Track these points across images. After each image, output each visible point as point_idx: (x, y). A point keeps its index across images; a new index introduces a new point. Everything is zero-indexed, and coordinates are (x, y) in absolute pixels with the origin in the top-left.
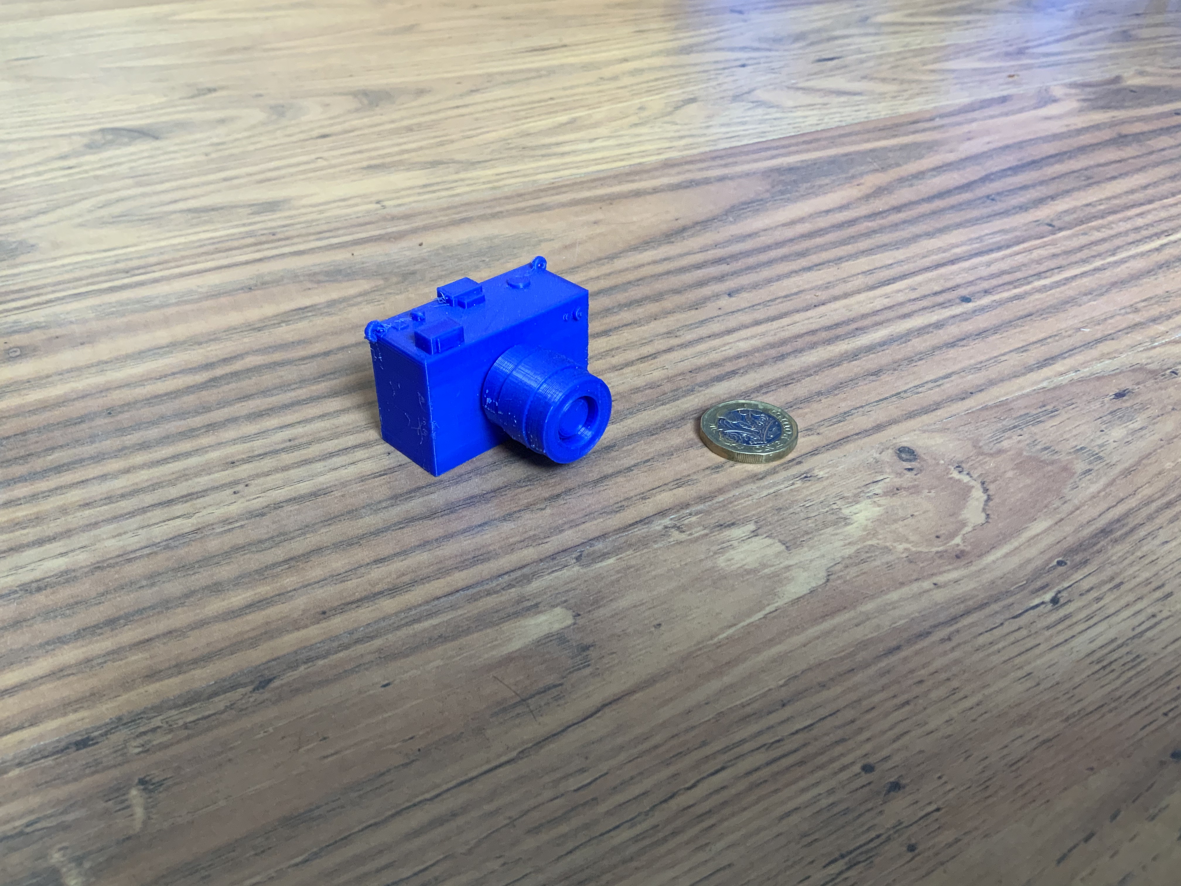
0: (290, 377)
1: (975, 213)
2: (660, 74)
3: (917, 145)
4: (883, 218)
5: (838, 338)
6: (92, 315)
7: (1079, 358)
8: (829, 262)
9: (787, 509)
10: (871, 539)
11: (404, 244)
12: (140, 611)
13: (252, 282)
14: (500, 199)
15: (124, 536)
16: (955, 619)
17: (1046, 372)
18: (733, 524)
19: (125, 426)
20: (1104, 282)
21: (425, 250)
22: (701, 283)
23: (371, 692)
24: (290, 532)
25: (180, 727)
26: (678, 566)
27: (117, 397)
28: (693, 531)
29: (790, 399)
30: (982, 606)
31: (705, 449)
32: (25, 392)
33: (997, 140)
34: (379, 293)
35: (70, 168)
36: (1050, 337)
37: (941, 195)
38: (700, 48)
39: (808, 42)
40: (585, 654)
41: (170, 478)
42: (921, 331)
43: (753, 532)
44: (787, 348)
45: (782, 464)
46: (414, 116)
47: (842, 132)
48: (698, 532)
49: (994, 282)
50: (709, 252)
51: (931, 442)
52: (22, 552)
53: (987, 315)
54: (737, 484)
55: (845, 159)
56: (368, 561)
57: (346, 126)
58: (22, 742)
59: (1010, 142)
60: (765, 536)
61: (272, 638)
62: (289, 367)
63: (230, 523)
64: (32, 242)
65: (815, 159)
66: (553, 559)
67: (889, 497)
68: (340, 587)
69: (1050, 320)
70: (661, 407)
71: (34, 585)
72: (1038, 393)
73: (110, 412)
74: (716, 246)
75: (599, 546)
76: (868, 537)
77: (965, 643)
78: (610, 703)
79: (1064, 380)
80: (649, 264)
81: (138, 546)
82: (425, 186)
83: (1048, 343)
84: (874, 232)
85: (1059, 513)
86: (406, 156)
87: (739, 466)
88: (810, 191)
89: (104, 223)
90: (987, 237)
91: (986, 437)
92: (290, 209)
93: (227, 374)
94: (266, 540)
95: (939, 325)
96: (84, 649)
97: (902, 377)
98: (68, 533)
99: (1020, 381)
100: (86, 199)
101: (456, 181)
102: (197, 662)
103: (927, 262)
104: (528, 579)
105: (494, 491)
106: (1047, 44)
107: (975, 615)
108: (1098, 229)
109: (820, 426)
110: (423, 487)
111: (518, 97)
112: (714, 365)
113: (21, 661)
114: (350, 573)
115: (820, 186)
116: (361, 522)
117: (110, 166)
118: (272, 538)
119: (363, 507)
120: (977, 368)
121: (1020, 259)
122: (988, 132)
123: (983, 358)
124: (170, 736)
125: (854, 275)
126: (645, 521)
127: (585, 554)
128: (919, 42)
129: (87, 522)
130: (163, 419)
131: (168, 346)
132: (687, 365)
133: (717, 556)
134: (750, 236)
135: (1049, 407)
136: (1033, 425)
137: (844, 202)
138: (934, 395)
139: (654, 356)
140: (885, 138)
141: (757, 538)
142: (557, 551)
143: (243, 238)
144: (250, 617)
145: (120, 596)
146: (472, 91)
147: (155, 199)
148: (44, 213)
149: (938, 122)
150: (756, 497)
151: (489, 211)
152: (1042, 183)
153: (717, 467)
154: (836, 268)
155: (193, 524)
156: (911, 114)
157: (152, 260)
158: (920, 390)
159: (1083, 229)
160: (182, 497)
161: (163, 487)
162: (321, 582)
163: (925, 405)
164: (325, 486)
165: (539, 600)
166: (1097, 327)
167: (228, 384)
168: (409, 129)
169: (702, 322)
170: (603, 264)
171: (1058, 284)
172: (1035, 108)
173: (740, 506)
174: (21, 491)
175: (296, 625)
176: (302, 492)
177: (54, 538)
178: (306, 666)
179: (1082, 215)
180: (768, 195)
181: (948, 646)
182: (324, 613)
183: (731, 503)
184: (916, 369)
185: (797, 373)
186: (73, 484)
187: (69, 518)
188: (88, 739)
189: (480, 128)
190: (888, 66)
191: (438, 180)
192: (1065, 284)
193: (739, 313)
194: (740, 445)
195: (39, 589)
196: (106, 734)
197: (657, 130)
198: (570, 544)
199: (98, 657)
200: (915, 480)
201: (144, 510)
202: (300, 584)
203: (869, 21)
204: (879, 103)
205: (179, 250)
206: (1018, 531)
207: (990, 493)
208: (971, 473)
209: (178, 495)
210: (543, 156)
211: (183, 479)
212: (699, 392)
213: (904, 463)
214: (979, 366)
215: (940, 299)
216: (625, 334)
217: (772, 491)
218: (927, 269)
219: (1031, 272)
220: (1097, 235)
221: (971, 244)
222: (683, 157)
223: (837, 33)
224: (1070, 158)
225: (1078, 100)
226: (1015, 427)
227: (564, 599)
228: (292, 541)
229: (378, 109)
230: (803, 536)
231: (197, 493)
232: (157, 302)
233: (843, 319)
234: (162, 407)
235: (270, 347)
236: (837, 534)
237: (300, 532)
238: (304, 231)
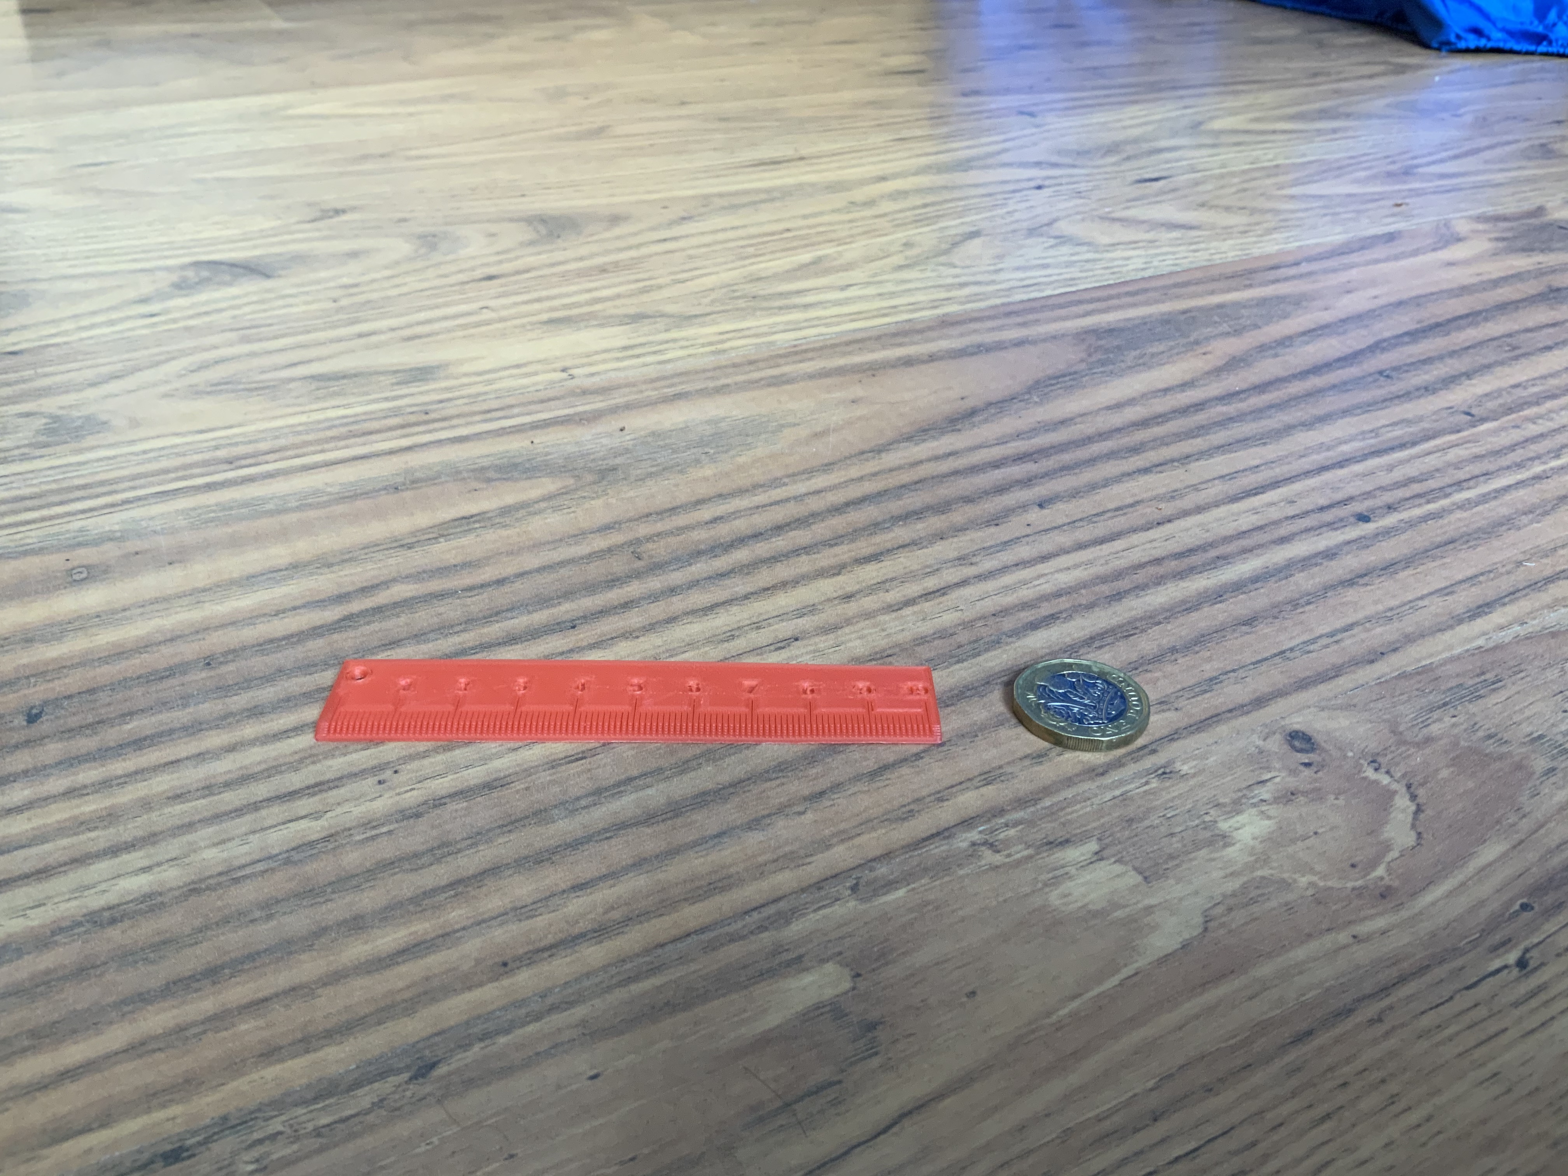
0: (452, 614)
1: (1364, 396)
2: (929, 199)
3: (1281, 299)
4: (1241, 400)
5: (1192, 571)
6: (184, 523)
7: (1522, 606)
8: (1173, 461)
9: (1142, 820)
10: (1262, 868)
11: (600, 428)
12: (252, 957)
13: (400, 479)
14: (726, 367)
15: (229, 845)
16: (1385, 990)
17: (1481, 624)
18: (1067, 841)
19: (231, 683)
20: (1548, 496)
21: (628, 438)
22: (1001, 489)
23: (574, 1087)
24: (456, 842)
25: (310, 1133)
26: (994, 903)
27: (218, 641)
28: (1013, 850)
29: (1134, 657)
30: (1423, 969)
31: (1021, 729)
32: (94, 630)
33: (1385, 294)
34: (569, 497)
35: (152, 315)
36: (1482, 574)
37: (1317, 370)
38: (981, 163)
39: (1125, 155)
40: (870, 1035)
41: (291, 759)
42: (1306, 563)
43: (1096, 853)
44: (1123, 584)
45: (1129, 754)
46: (607, 252)
47: (1179, 279)
48: (1020, 852)
49: (1401, 493)
50: (1009, 445)
51: (1332, 725)
52: (90, 864)
53: (1393, 542)
54: (1069, 781)
55: (1182, 317)
56: (563, 886)
57: (519, 264)
58: (89, 1151)
59: (1405, 296)
60: (1113, 860)
61: (434, 1000)
62: (450, 600)
63: (374, 827)
64: (104, 417)
65: (1143, 318)
66: (820, 889)
67: (1281, 805)
68: (527, 924)
69: (1479, 549)
70: (957, 666)
71: (106, 914)
72: (1473, 655)
73: (209, 662)
74: (1018, 436)
75: (882, 870)
76: (1258, 865)
77: (1403, 1025)
78: (910, 1112)
79: (1506, 636)
80: (929, 460)
81: (248, 859)
82: (625, 348)
83: (1481, 583)
84: (1231, 419)
85: (1517, 832)
86: (598, 307)
87: (1069, 755)
88: (1141, 361)
89: (197, 393)
90: (1384, 430)
91: (1407, 719)
92: (447, 378)
93: (367, 610)
94: (424, 853)
95: (1330, 554)
96: (175, 1012)
97: (1286, 629)
98: (151, 839)
99: (1447, 636)
100: (173, 358)
101: (667, 342)
102: (332, 1035)
103: (1306, 463)
104: (785, 918)
105: (733, 785)
106: (1442, 161)
107: (1412, 984)
108: (1533, 420)
109: (1177, 698)
110: (636, 778)
111: (745, 226)
112: (1025, 606)
113: (88, 1028)
114: (539, 905)
115: (1153, 355)
116: (552, 829)
117: (206, 313)
118: (432, 850)
119: (555, 807)
120: (1387, 617)
121: (1433, 461)
122: (1373, 283)
123: (1394, 603)
124: (295, 1147)
125: (1209, 481)
126: (943, 834)
127: (862, 882)
128: (1270, 156)
129: (179, 823)
130: (280, 673)
131: (286, 569)
132: (989, 605)
133: (1047, 890)
134: (1063, 422)
135: (1489, 676)
136: (1470, 701)
137: (1188, 377)
138: (1331, 656)
139: (942, 591)
140: (1237, 289)
141: (1103, 863)
142: (823, 877)
143: (385, 418)
144: (403, 969)
145: (223, 934)
146: (684, 219)
147: (266, 361)
148: (117, 377)
149: (1304, 268)
150: (1096, 801)
151: (711, 384)
152: (1452, 354)
153: (1040, 756)
154: (1181, 471)
155: (323, 828)
156: (1269, 256)
157: (263, 446)
158: (1312, 647)
159: (1513, 420)
160: (308, 788)
161: (281, 772)
162: (502, 917)
163: (1320, 669)
164: (502, 775)
165: (802, 951)
166: (1545, 561)
167: (368, 623)
168: (603, 270)
169: (1006, 544)
170: (867, 460)
171: (1484, 498)
172: (1434, 250)
173: (1075, 815)
174: (89, 774)
175: (467, 983)
176: (472, 783)
177: (133, 846)
178: (482, 1045)
179: (1509, 401)
180: (1083, 366)
181: (1381, 1029)
182: (505, 964)
183: (1063, 809)
184: (1303, 617)
185: (1141, 619)
186: (159, 766)
187: (154, 816)
188: (182, 1149)
189: (696, 269)
190: (1234, 189)
191: (642, 340)
192: (1495, 497)
193: (1056, 532)
194: (1071, 725)
195: (113, 921)
196: (206, 1142)
197: (928, 274)
198: (843, 866)
199: (194, 1024)
200: (1316, 780)
201: (255, 806)
202: (472, 920)
203: (1203, 127)
204: (1225, 240)
205: (299, 433)
206: (1463, 858)
207: (1420, 800)
208: (1392, 770)
209: (303, 785)
210: (780, 308)
211: (308, 761)
212: (1007, 644)
213: (1299, 755)
214: (1389, 614)
215: (1328, 516)
216: (902, 559)
217: (1117, 793)
218: (1307, 474)
219: (1447, 480)
220: (1533, 429)
221: (1364, 439)
222: (966, 311)
223: (1163, 144)
224: (1486, 320)
225: (1490, 240)
226: (1445, 704)
227: (837, 950)
228: (459, 855)
229: (559, 241)
230: (1166, 862)
231: (328, 781)
232: (270, 506)
233: (1198, 543)
234: (279, 655)
235: (424, 572)
236: (1213, 860)
237: (469, 842)
238: (467, 409)
